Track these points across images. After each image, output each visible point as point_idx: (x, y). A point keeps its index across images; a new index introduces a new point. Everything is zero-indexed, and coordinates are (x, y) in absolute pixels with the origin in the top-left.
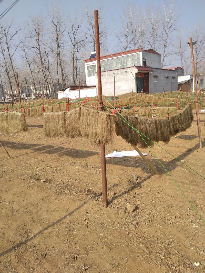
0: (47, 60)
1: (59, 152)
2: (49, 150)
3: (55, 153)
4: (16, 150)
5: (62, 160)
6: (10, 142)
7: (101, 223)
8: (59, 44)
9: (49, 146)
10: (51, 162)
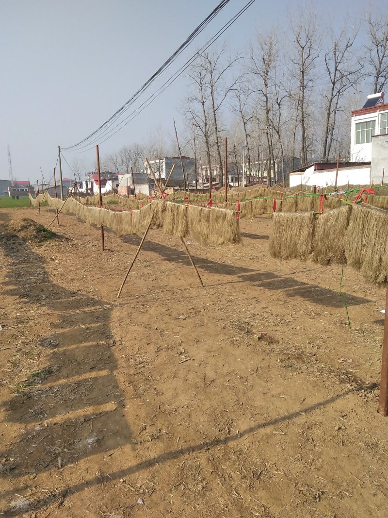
0: (278, 114)
1: (288, 289)
2: (269, 282)
3: (280, 288)
4: (212, 274)
5: (293, 303)
6: (203, 259)
7: (372, 445)
8: (305, 83)
9: (269, 275)
10: (271, 304)
